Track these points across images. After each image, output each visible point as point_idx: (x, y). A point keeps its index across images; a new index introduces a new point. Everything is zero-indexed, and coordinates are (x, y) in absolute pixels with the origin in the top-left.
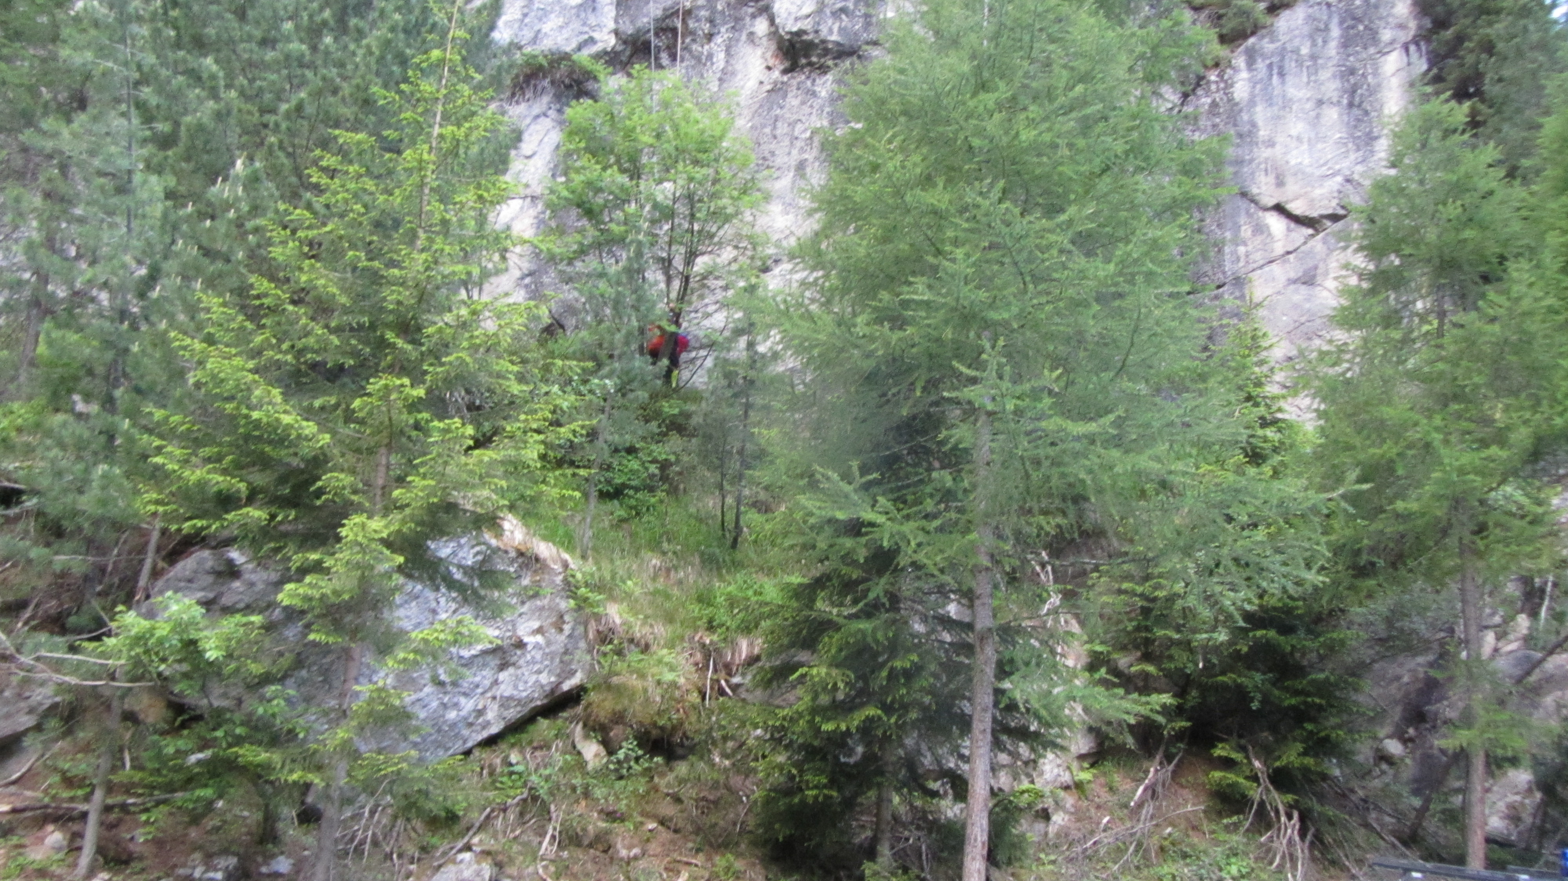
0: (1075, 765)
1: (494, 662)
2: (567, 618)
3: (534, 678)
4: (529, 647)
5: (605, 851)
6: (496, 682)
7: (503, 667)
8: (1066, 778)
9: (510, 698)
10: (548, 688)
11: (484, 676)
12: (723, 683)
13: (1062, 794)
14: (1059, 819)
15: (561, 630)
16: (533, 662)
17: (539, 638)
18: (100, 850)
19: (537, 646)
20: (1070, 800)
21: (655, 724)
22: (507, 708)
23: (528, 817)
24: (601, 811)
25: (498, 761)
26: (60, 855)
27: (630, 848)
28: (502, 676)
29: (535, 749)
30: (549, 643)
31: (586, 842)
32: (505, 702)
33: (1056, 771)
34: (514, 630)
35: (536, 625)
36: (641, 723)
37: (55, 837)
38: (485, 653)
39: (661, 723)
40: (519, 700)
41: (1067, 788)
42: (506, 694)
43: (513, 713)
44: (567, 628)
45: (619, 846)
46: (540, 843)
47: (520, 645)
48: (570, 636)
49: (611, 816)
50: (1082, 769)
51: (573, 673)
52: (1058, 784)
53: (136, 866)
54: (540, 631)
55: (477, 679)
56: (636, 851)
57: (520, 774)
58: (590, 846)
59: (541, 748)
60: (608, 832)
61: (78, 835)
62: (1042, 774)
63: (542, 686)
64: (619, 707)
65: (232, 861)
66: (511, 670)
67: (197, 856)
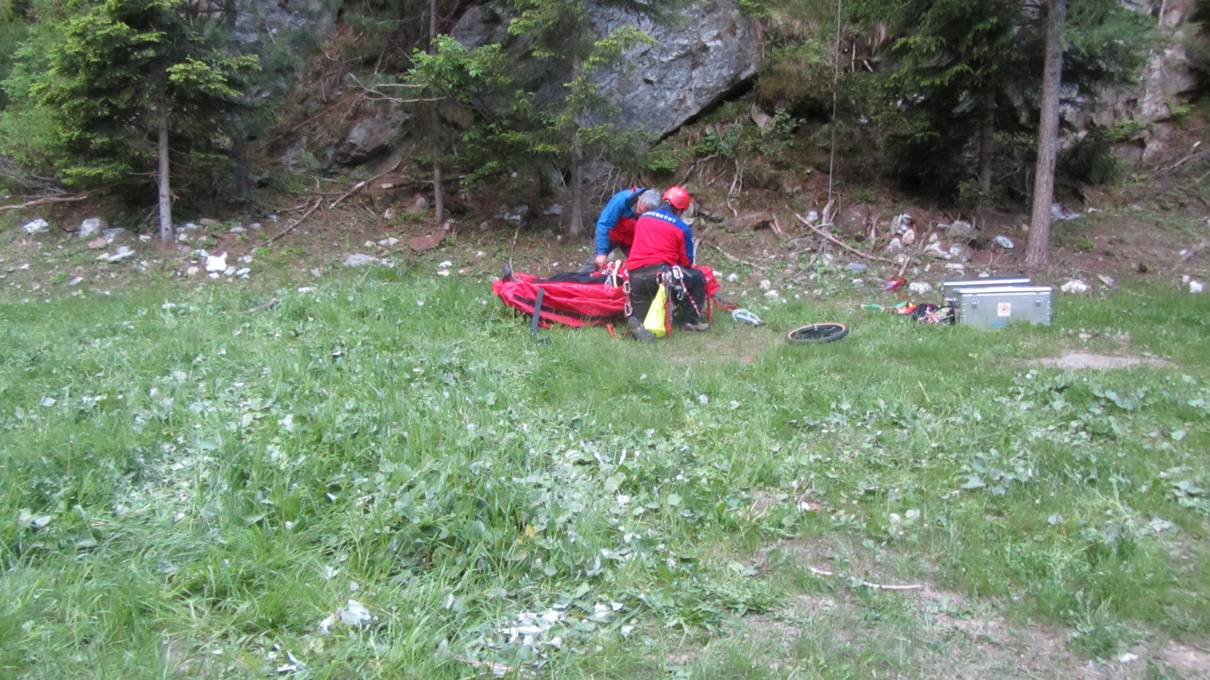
0: (1174, 102)
1: (687, 63)
2: (738, 25)
3: (717, 72)
4: (711, 50)
5: (776, 190)
6: (691, 78)
7: (694, 67)
8: (1163, 112)
9: (700, 89)
10: (729, 79)
11: (680, 75)
12: (866, 62)
13: (1157, 127)
14: (1153, 147)
15: (734, 34)
16: (716, 60)
17: (719, 43)
18: (445, 206)
19: (717, 48)
20: (1165, 131)
21: (807, 97)
22: (701, 97)
23: (719, 170)
24: (771, 163)
25: (698, 134)
26: (426, 211)
27: (793, 186)
28: (695, 73)
29: (723, 123)
30: (726, 45)
31: (762, 184)
32: (699, 92)
33: (1153, 107)
34: (699, 38)
35: (715, 32)
36: (798, 98)
37: (421, 200)
38: (678, 57)
39: (812, 96)
40: (708, 90)
41: (1162, 121)
42: (698, 86)
43: (705, 99)
44: (739, 32)
45: (785, 185)
46: (729, 187)
47: (705, 48)
48: (742, 38)
49: (779, 165)
50: (1181, 105)
51: (747, 67)
52: (1155, 118)
53: (469, 214)
54: (718, 37)
55: (677, 77)
56: (798, 188)
57: (712, 141)
58: (766, 187)
59: (726, 122)
60: (776, 177)
61: (431, 199)
62: (1140, 111)
63: (724, 78)
64: (779, 87)
65: (525, 208)
66: (700, 68)
67: (504, 206)
